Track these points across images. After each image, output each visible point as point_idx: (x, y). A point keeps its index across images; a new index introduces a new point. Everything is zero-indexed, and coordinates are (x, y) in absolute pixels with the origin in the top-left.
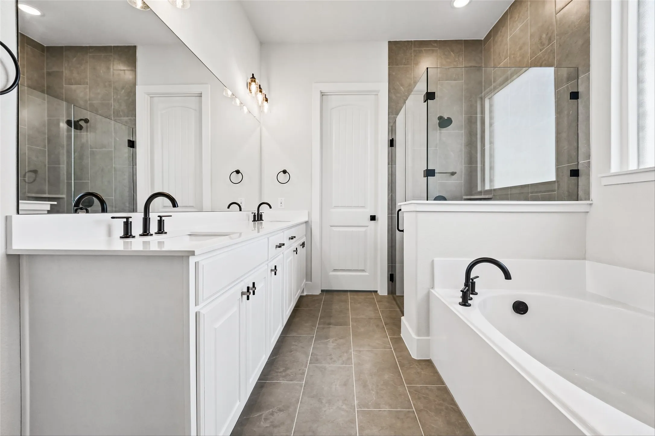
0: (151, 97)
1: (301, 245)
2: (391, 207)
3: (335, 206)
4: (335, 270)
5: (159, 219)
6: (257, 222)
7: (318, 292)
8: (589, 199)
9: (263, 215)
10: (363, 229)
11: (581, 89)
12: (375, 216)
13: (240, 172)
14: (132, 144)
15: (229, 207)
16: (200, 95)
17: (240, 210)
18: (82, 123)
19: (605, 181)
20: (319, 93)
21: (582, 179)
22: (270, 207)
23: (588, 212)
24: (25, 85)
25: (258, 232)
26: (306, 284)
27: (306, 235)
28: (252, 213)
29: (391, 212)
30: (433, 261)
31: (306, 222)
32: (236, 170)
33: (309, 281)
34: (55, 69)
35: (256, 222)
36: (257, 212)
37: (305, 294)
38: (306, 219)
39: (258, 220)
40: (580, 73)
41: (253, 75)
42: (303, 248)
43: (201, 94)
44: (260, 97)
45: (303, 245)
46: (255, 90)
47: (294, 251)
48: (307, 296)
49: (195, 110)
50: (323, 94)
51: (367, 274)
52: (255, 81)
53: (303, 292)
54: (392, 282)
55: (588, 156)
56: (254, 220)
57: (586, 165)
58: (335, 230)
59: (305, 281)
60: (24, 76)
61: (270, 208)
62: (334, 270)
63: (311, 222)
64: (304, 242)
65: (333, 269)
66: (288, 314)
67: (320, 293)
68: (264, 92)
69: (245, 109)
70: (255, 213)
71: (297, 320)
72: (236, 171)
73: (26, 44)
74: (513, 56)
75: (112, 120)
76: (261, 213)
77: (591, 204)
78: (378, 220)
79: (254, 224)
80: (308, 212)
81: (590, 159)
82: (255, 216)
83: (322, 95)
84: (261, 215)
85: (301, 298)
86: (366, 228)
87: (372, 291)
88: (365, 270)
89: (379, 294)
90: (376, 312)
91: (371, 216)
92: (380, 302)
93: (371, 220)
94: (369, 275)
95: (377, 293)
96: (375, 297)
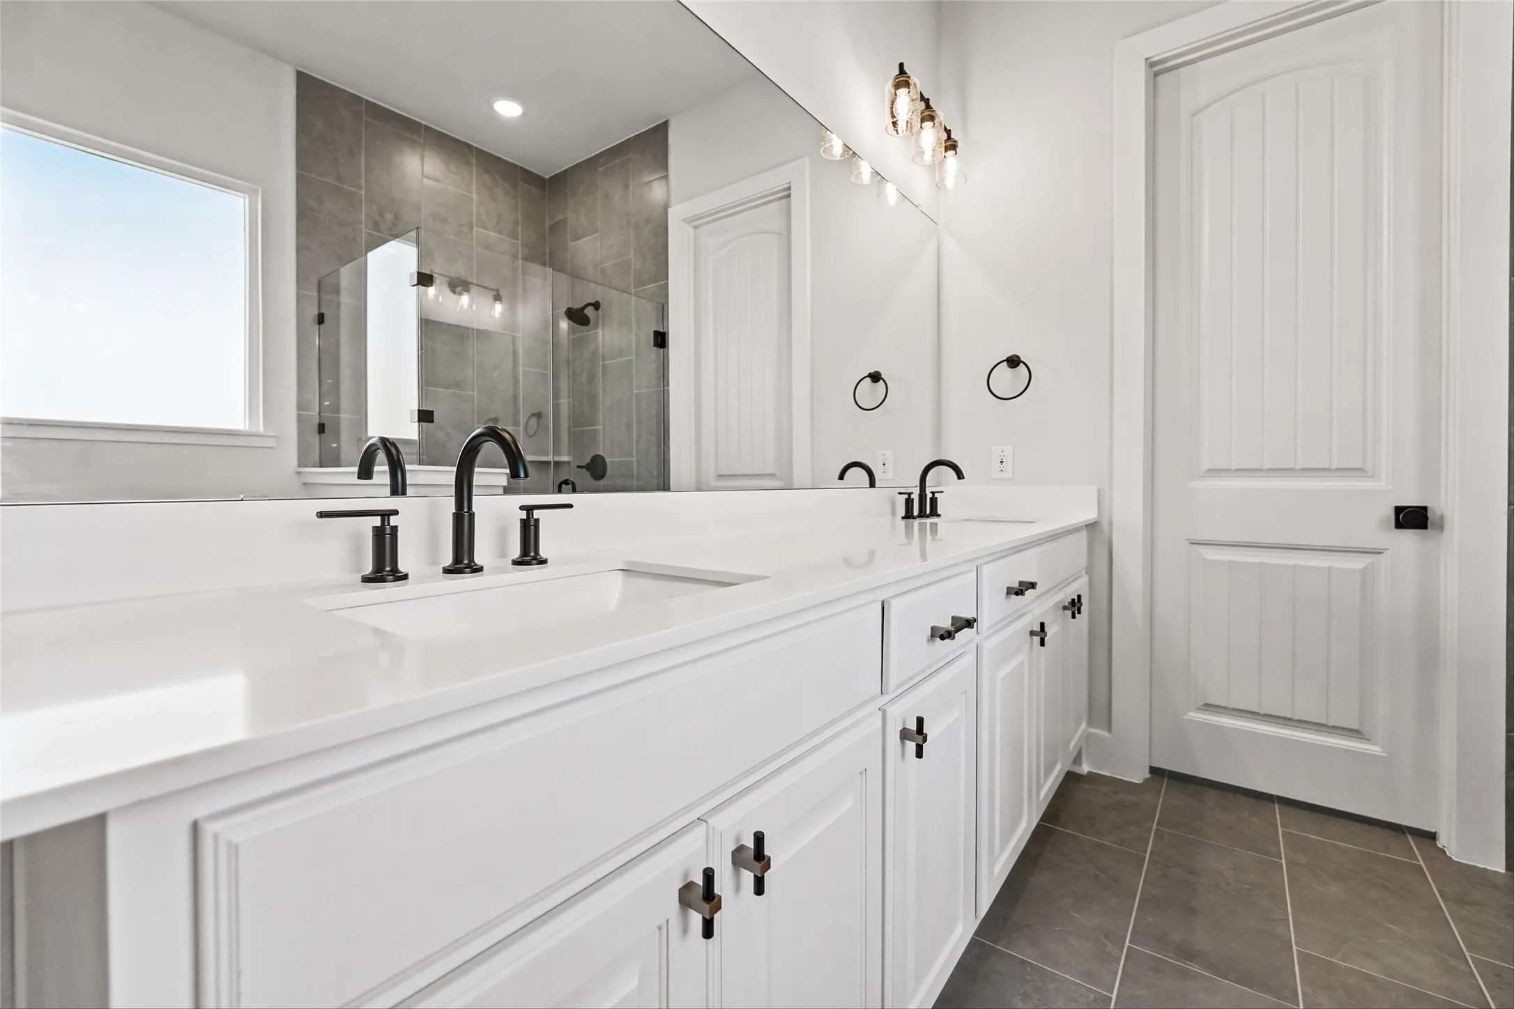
0: (696, 227)
1: (1065, 608)
3: (1210, 470)
4: (1208, 707)
5: (525, 517)
6: (916, 522)
7: (1138, 775)
9: (938, 500)
10: (1358, 563)
12: (1425, 508)
13: (883, 376)
14: (661, 340)
15: (841, 477)
16: (787, 194)
17: (872, 484)
18: (589, 312)
20: (1142, 66)
22: (960, 475)
24: (520, 257)
25: (924, 556)
26: (1088, 737)
27: (1089, 570)
28: (900, 493)
31: (1092, 527)
32: (872, 371)
33: (1101, 728)
34: (559, 218)
35: (911, 520)
36: (918, 489)
37: (1085, 768)
38: (1091, 515)
39: (922, 514)
41: (901, 65)
42: (1074, 617)
43: (789, 188)
44: (930, 136)
45: (1075, 606)
46: (933, 144)
47: (1032, 633)
48: (1092, 778)
49: (780, 234)
50: (1156, 70)
51: (1375, 749)
52: (907, 84)
53: (1077, 760)
56: (908, 515)
58: (1209, 557)
59: (1084, 726)
60: (517, 239)
61: (959, 478)
62: (1207, 705)
63: (1111, 523)
64: (1079, 597)
65: (1204, 703)
66: (998, 874)
67: (1146, 780)
68: (941, 115)
69: (891, 192)
70: (909, 494)
71: (1042, 879)
72: (870, 376)
73: (520, 182)
75: (630, 294)
76: (933, 493)
78: (1440, 527)
79: (907, 527)
80: (1099, 491)
82: (909, 502)
83: (1156, 74)
84: (934, 501)
85: (1071, 779)
86: (1368, 559)
87: (1404, 828)
88: (1361, 730)
89: (1449, 855)
90: (1453, 962)
91: (1399, 510)
92: (1468, 907)
93: (1399, 525)
94: (1383, 754)
95: (1436, 844)
96: (1422, 863)
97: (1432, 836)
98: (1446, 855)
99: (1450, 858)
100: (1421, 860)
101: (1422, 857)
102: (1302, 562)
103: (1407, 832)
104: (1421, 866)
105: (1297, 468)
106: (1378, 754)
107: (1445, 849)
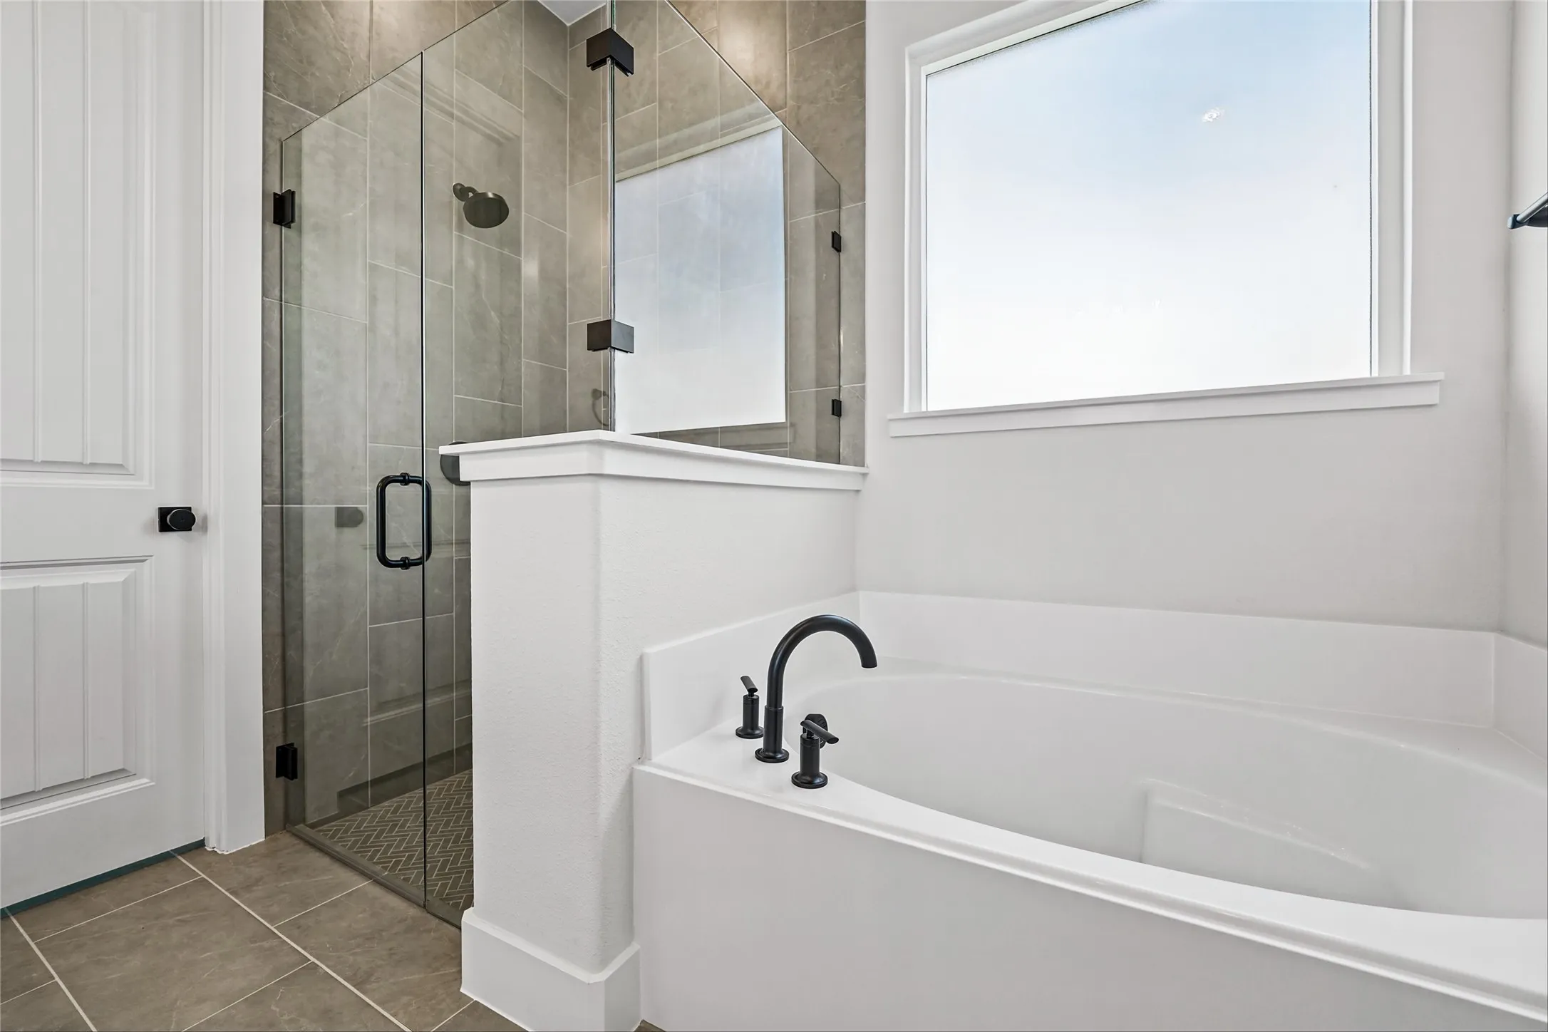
2: (277, 474)
8: (863, 465)
10: (117, 575)
11: (847, 235)
12: (187, 510)
19: (897, 429)
21: (846, 423)
23: (858, 491)
29: (278, 493)
30: (641, 660)
40: (844, 197)
51: (141, 783)
54: (293, 775)
55: (862, 378)
57: (857, 394)
74: (670, 105)
77: (864, 475)
78: (204, 528)
81: (864, 383)
86: (130, 570)
87: (172, 852)
88: (126, 768)
89: (220, 852)
90: (266, 944)
91: (164, 512)
92: (255, 888)
93: (164, 527)
94: (152, 784)
95: (206, 849)
96: (203, 876)
97: (201, 844)
98: (218, 854)
99: (222, 854)
100: (200, 873)
101: (201, 871)
102: (43, 583)
103: (176, 855)
104: (203, 878)
105: (36, 460)
106: (148, 785)
107: (215, 849)
